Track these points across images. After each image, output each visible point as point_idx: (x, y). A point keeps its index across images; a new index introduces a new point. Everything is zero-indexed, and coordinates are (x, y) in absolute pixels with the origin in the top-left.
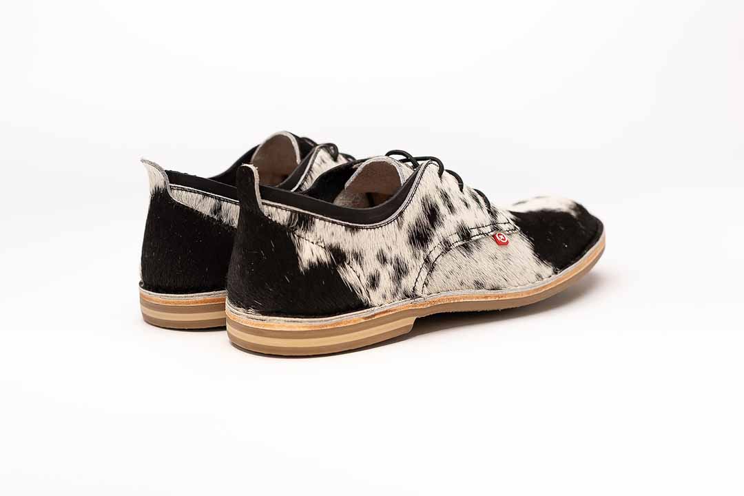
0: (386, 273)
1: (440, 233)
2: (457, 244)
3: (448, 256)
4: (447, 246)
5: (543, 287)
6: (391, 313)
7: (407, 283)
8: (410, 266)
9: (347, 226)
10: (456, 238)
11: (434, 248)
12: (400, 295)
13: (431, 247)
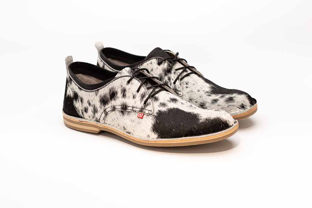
0: (90, 109)
1: (113, 103)
2: (119, 110)
3: (114, 112)
4: (114, 109)
5: (148, 141)
6: (88, 123)
7: (98, 115)
8: (98, 110)
9: (79, 87)
10: (120, 107)
11: (109, 107)
12: (94, 119)
13: (107, 106)
